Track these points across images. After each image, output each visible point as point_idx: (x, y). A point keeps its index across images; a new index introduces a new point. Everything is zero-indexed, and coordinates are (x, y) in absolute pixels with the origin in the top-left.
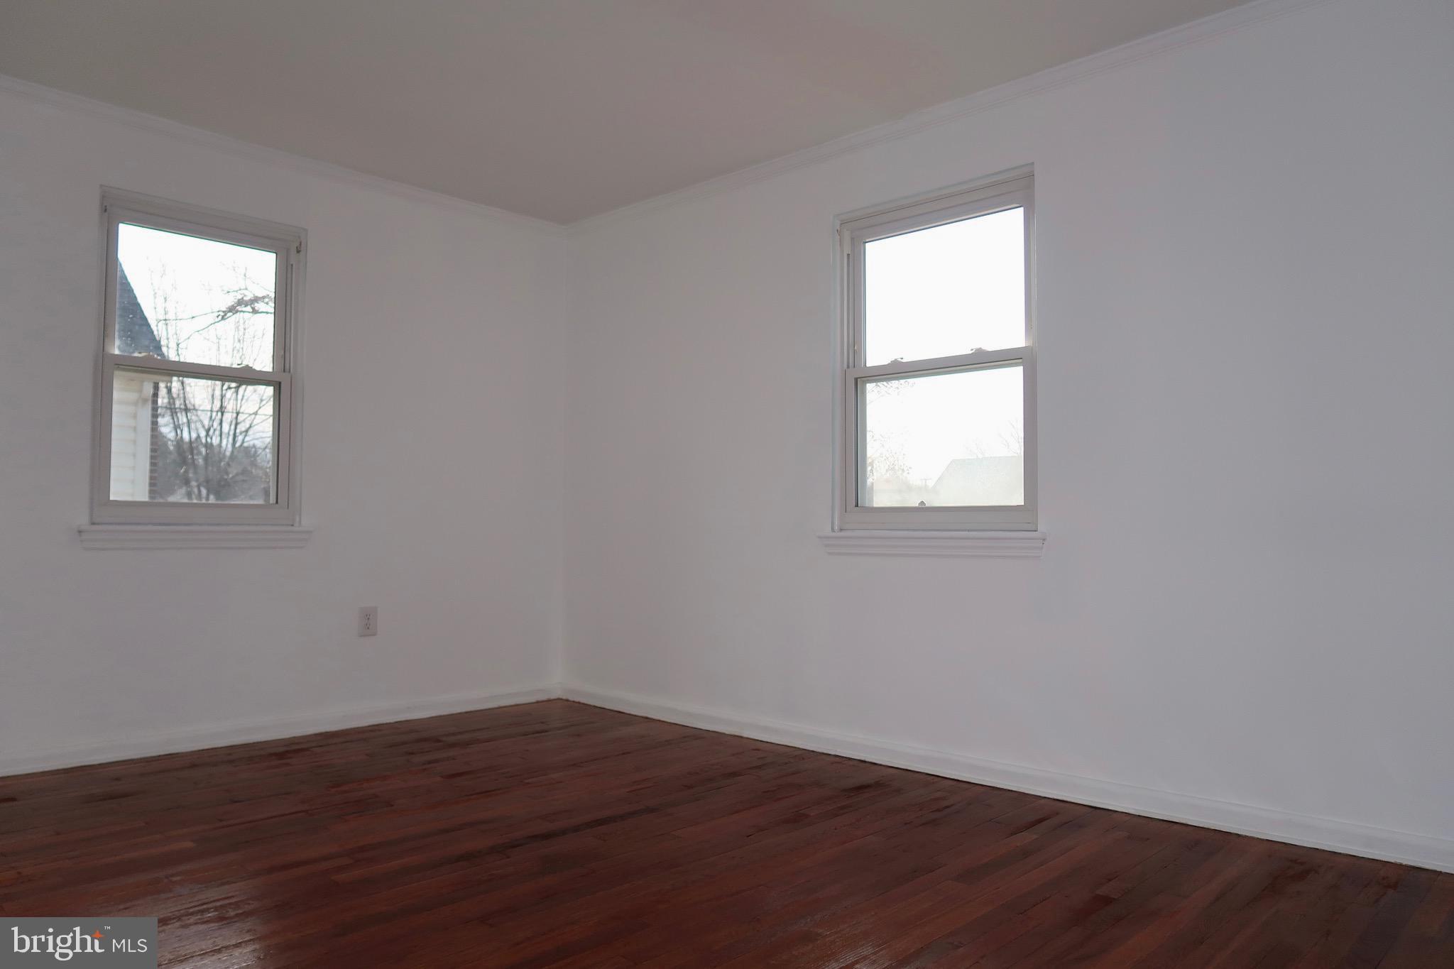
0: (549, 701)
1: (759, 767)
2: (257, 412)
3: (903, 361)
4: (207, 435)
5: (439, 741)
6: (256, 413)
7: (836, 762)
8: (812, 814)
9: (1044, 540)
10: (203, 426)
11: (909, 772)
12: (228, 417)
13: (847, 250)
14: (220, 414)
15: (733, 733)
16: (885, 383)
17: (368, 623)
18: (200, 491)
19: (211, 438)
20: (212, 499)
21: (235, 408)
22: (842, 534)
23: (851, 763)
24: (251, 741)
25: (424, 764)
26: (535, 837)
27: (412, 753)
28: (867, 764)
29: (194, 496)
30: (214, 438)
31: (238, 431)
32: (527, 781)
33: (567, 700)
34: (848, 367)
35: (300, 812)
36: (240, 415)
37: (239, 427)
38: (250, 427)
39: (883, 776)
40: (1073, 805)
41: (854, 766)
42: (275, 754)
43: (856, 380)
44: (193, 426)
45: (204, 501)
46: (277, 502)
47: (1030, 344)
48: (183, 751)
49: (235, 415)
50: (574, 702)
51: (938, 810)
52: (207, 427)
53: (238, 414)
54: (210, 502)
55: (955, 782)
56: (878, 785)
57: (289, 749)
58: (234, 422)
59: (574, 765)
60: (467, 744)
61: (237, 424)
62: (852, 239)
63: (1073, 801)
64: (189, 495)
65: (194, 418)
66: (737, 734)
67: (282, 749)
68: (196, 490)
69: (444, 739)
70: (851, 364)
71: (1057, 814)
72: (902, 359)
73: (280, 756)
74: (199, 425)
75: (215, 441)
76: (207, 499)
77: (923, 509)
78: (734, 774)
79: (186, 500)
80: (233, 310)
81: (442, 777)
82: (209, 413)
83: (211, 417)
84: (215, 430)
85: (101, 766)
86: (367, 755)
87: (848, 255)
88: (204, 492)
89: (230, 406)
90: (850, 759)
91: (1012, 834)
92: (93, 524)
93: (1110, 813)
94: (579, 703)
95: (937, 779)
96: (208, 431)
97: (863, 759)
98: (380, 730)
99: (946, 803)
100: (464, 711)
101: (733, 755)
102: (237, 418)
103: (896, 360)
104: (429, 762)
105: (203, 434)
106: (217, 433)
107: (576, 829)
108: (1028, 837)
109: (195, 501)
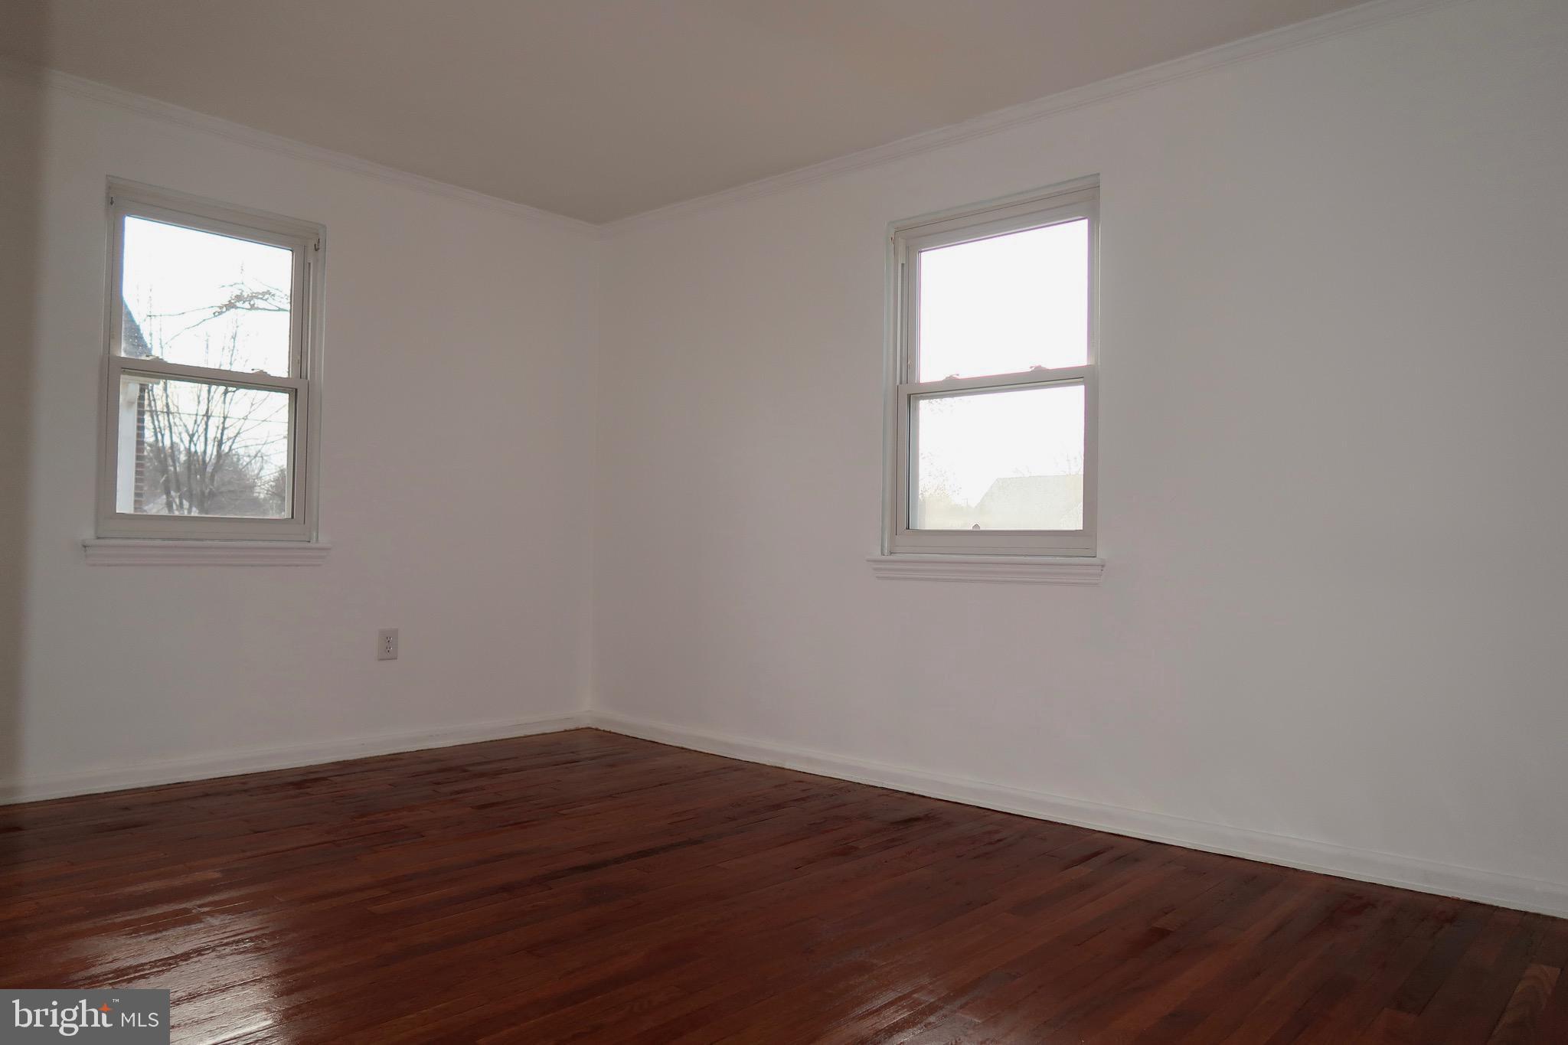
0: (577, 730)
1: (803, 799)
2: (247, 416)
3: (958, 377)
4: (191, 441)
5: (465, 771)
6: (245, 418)
7: (883, 795)
8: (861, 847)
9: (1103, 566)
10: (187, 431)
11: (960, 806)
12: (214, 423)
13: (901, 260)
14: (205, 418)
15: (773, 764)
16: (938, 400)
17: (388, 646)
18: (181, 503)
19: (195, 445)
20: (195, 513)
21: (222, 412)
22: (892, 558)
23: (899, 795)
24: (265, 770)
25: (451, 794)
26: (575, 869)
27: (439, 784)
28: (915, 797)
29: (174, 507)
30: (198, 445)
31: (225, 437)
32: (561, 812)
33: (597, 729)
34: (901, 383)
35: (326, 843)
36: (227, 419)
37: (226, 432)
38: (238, 433)
39: (932, 809)
40: (1128, 839)
41: (901, 798)
42: (292, 784)
43: (909, 396)
44: (174, 429)
45: (186, 513)
46: (293, 517)
47: (1092, 363)
48: (195, 780)
49: (222, 420)
50: (604, 731)
51: (991, 843)
52: (191, 433)
53: (225, 418)
54: (193, 514)
55: (1008, 816)
56: (927, 818)
57: (305, 778)
58: (221, 428)
59: (610, 796)
60: (497, 773)
61: (224, 429)
62: (907, 248)
63: (1127, 835)
64: (169, 505)
65: (177, 420)
66: (778, 765)
67: (299, 778)
68: (177, 501)
69: (470, 768)
70: (904, 379)
71: (1112, 848)
72: (958, 375)
73: (298, 785)
74: (181, 429)
75: (200, 448)
76: (190, 511)
77: (976, 533)
78: (778, 806)
79: (165, 512)
80: (230, 306)
81: (472, 807)
82: (194, 417)
83: (196, 421)
84: (199, 436)
85: (107, 794)
86: (390, 785)
87: (903, 264)
88: (186, 504)
89: (217, 410)
90: (897, 791)
91: (1067, 868)
92: (98, 538)
93: (1167, 847)
94: (610, 732)
95: (989, 813)
96: (191, 436)
97: (911, 792)
98: (401, 759)
99: (997, 837)
100: (488, 739)
101: (776, 786)
102: (224, 423)
103: (951, 376)
104: (458, 793)
105: (186, 439)
106: (202, 439)
107: (617, 861)
108: (1083, 871)
109: (177, 513)
